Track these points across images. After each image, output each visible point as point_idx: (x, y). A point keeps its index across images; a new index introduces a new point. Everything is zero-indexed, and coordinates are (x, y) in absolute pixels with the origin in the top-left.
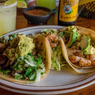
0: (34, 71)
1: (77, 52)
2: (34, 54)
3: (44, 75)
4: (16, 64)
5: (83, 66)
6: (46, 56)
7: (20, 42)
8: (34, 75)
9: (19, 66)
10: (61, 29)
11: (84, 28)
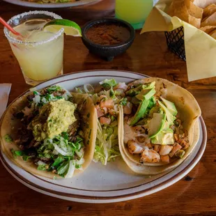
0: (66, 161)
1: (141, 137)
2: (71, 133)
3: (81, 169)
4: (42, 148)
5: (146, 162)
6: (89, 138)
7: (51, 115)
8: (65, 167)
9: (46, 152)
10: (137, 80)
11: (177, 85)
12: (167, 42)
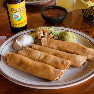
12: (83, 17)
